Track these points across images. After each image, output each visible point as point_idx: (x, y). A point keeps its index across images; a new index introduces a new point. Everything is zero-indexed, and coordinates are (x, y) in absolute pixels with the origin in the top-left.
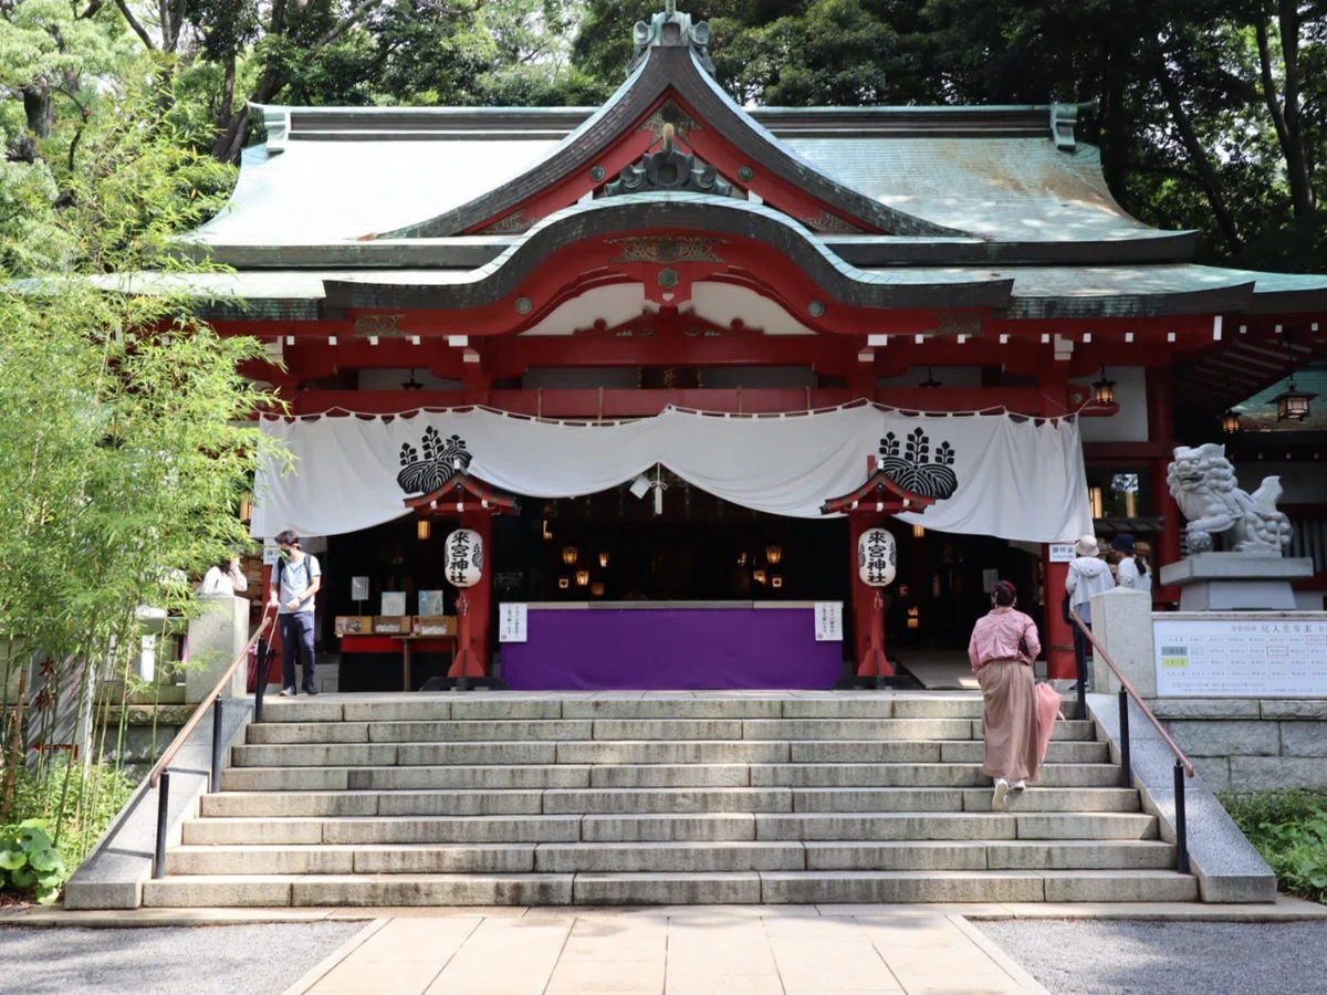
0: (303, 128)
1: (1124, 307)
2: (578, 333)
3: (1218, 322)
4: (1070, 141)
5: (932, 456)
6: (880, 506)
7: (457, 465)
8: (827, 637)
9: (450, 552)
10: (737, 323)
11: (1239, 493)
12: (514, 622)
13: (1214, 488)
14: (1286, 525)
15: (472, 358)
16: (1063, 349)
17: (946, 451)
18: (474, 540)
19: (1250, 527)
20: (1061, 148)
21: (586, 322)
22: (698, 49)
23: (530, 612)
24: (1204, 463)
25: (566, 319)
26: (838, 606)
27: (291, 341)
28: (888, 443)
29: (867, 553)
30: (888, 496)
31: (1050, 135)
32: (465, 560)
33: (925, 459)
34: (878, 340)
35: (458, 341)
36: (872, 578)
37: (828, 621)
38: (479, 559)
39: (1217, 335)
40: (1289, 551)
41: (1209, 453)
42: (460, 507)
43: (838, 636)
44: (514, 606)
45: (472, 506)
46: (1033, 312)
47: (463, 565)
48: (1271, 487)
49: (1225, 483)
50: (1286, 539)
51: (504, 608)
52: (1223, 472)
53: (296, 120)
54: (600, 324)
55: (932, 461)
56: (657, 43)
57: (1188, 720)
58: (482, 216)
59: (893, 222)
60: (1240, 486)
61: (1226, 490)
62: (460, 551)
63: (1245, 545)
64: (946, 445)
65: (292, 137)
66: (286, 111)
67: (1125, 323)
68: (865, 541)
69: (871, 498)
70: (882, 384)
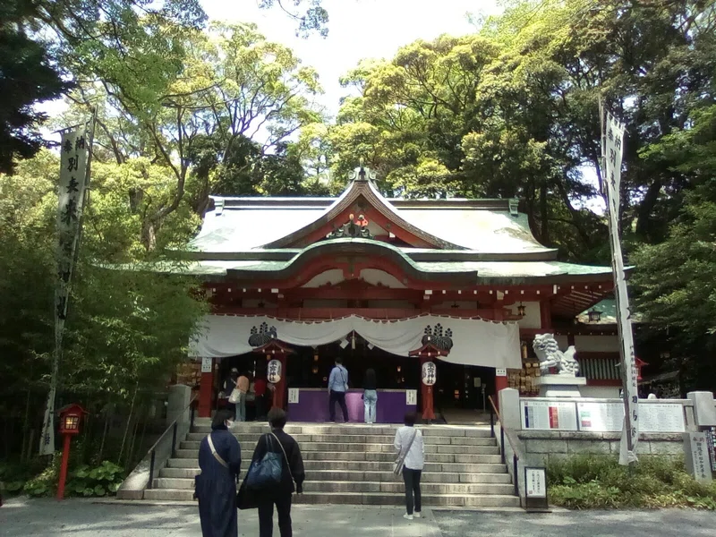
0: (228, 206)
1: (520, 282)
3: (555, 287)
4: (516, 212)
5: (444, 334)
6: (429, 354)
7: (272, 336)
8: (411, 403)
9: (269, 369)
10: (380, 284)
11: (559, 352)
12: (294, 395)
13: (549, 350)
14: (577, 365)
15: (281, 296)
16: (500, 295)
17: (449, 332)
18: (278, 364)
19: (563, 365)
20: (513, 215)
21: (324, 283)
23: (300, 392)
24: (545, 341)
25: (317, 281)
26: (415, 391)
27: (214, 290)
28: (428, 329)
29: (427, 372)
30: (432, 351)
31: (509, 210)
32: (275, 373)
33: (441, 335)
34: (429, 292)
35: (275, 291)
36: (428, 382)
37: (411, 397)
38: (280, 373)
39: (555, 292)
40: (578, 375)
41: (547, 337)
42: (273, 352)
43: (415, 403)
44: (294, 389)
45: (278, 352)
46: (486, 283)
47: (274, 374)
48: (572, 351)
49: (553, 349)
50: (577, 370)
51: (290, 390)
52: (552, 344)
53: (226, 202)
54: (329, 283)
55: (444, 336)
56: (357, 179)
57: (533, 438)
58: (290, 241)
59: (439, 244)
60: (560, 349)
61: (554, 351)
62: (273, 368)
63: (561, 372)
64: (449, 329)
65: (224, 209)
66: (223, 199)
67: (521, 287)
68: (426, 366)
69: (426, 351)
70: (434, 308)
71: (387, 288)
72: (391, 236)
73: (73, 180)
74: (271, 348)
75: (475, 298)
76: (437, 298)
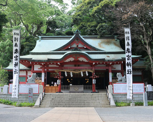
2: (69, 62)
3: (122, 62)
4: (116, 39)
7: (58, 74)
10: (82, 61)
16: (110, 64)
22: (80, 33)
25: (68, 60)
31: (114, 39)
34: (94, 63)
35: (58, 63)
36: (94, 83)
46: (107, 61)
54: (71, 61)
56: (76, 33)
57: (115, 95)
59: (98, 50)
63: (122, 81)
65: (41, 39)
66: (41, 37)
67: (115, 62)
68: (93, 80)
69: (94, 76)
70: (95, 66)
71: (84, 62)
72: (85, 47)
73: (16, 43)
74: (58, 77)
75: (105, 64)
76: (96, 64)
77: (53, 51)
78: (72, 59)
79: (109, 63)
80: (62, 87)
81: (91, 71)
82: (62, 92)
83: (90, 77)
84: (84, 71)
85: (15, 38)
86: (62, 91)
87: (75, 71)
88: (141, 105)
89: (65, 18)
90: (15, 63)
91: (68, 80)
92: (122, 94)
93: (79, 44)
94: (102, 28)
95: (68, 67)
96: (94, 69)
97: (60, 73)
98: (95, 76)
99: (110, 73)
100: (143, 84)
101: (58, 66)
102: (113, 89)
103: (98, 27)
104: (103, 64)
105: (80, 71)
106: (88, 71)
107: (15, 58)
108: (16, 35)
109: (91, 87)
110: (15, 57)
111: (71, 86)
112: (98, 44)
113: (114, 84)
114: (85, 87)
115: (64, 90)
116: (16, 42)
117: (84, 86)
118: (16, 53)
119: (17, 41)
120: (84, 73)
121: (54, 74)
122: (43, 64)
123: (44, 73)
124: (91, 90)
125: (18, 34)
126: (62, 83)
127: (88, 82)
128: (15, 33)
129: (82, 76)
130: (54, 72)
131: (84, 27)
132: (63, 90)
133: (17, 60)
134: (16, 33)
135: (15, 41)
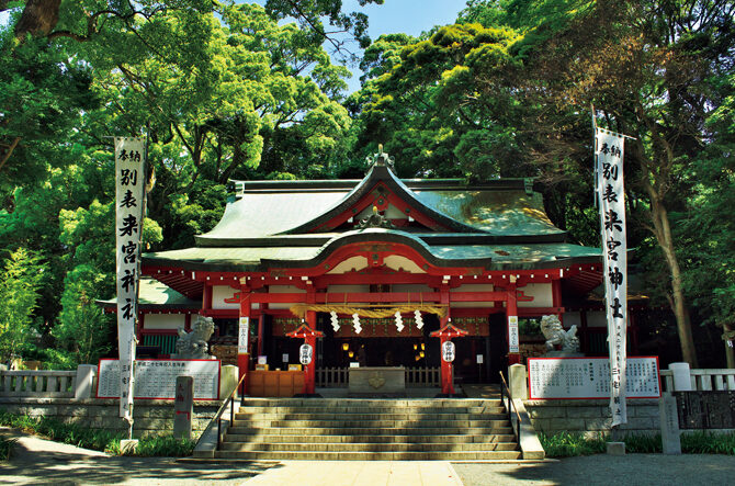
0: (250, 189)
1: (530, 267)
2: (346, 273)
4: (531, 192)
6: (450, 335)
7: (303, 321)
9: (301, 352)
10: (401, 269)
11: (563, 331)
13: (554, 330)
14: (578, 342)
15: (310, 283)
18: (310, 348)
19: (566, 342)
20: (528, 194)
21: (349, 269)
22: (390, 166)
24: (551, 321)
25: (342, 268)
27: (249, 278)
29: (445, 350)
31: (524, 190)
32: (307, 355)
34: (447, 277)
35: (305, 278)
36: (447, 359)
39: (561, 276)
41: (552, 318)
42: (304, 335)
45: (308, 335)
46: (499, 268)
47: (306, 357)
48: (574, 329)
49: (558, 328)
50: (578, 346)
52: (557, 325)
53: (247, 186)
54: (353, 270)
56: (376, 164)
60: (563, 329)
61: (558, 331)
62: (305, 351)
63: (564, 348)
65: (245, 192)
66: (243, 183)
67: (531, 271)
68: (444, 346)
69: (446, 331)
70: (452, 290)
71: (408, 274)
72: (411, 219)
73: (129, 193)
74: (302, 332)
75: (490, 282)
76: (454, 282)
77: (288, 233)
78: (358, 263)
79: (508, 278)
80: (320, 375)
81: (434, 311)
82: (318, 396)
83: (432, 334)
84: (407, 308)
85: (125, 173)
86: (318, 391)
87: (372, 309)
88: (651, 451)
89: (336, 113)
90: (125, 275)
91: (346, 348)
92: (567, 402)
93: (386, 207)
94: (477, 148)
95: (343, 295)
96: (445, 303)
97: (313, 317)
98: (452, 331)
99: (510, 318)
100: (654, 360)
101: (304, 291)
102: (528, 380)
103: (462, 143)
104: (482, 280)
105: (391, 312)
106: (425, 309)
107: (126, 254)
108: (128, 160)
109: (436, 373)
110: (124, 248)
111: (354, 370)
112: (462, 207)
113: (532, 362)
114: (411, 374)
115: (330, 387)
116: (130, 187)
117: (408, 370)
118: (127, 231)
119: (134, 184)
120: (408, 317)
121: (290, 321)
122: (243, 281)
123: (247, 319)
124: (437, 386)
125: (138, 155)
126: (320, 357)
127: (422, 355)
128: (124, 152)
129: (400, 329)
130: (286, 314)
131: (409, 146)
132: (323, 387)
133: (132, 261)
134: (128, 153)
135: (124, 182)
